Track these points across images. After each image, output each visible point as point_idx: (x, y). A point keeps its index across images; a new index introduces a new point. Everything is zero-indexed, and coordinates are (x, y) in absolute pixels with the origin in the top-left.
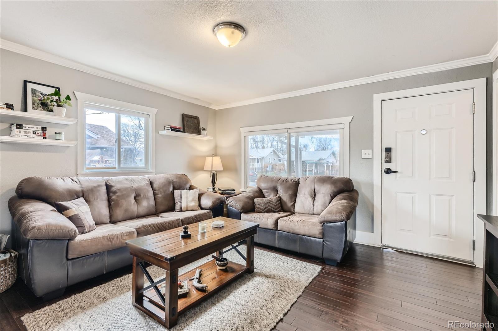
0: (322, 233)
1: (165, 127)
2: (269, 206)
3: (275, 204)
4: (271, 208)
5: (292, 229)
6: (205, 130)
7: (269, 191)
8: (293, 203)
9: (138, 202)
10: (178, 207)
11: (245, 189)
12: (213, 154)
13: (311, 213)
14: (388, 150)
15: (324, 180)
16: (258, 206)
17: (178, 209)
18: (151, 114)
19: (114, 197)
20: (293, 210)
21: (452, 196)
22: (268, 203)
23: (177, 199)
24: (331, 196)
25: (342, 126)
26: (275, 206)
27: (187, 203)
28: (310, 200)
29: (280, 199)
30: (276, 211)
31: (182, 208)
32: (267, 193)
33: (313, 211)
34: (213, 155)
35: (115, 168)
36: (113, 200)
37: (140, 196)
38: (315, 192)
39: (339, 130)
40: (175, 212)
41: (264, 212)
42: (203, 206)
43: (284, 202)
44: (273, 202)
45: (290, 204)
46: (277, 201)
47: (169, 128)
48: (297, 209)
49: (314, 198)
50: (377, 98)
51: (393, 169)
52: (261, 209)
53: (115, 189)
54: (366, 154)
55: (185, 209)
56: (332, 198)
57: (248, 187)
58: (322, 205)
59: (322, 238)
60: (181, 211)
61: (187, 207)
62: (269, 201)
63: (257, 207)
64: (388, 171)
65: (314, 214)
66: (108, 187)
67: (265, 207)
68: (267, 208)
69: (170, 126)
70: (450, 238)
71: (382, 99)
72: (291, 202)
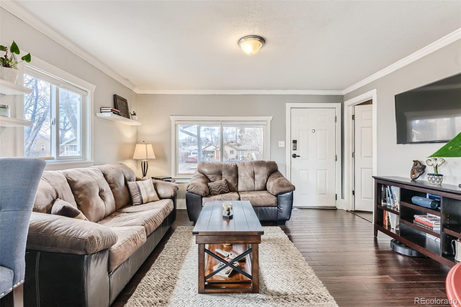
0: (277, 202)
1: (102, 109)
2: (221, 188)
3: (225, 186)
4: (223, 190)
5: (255, 203)
6: (136, 115)
7: (215, 176)
8: (236, 184)
9: (104, 198)
10: (136, 199)
11: (175, 176)
12: (144, 141)
13: (252, 190)
14: (295, 142)
15: (260, 164)
16: (213, 189)
17: (138, 202)
18: (90, 91)
19: (81, 195)
20: (237, 190)
21: (326, 170)
22: (220, 186)
23: (133, 192)
24: (268, 175)
25: (265, 123)
26: (226, 187)
27: (147, 194)
28: (251, 179)
29: (227, 182)
30: (227, 192)
31: (143, 201)
32: (213, 177)
33: (254, 189)
34: (144, 143)
35: (53, 159)
36: (81, 199)
37: (103, 191)
38: (254, 174)
39: (263, 126)
40: (135, 205)
41: (219, 194)
42: (162, 196)
43: (230, 183)
44: (223, 185)
45: (234, 185)
46: (226, 184)
47: (110, 111)
48: (240, 188)
49: (254, 178)
50: (288, 105)
51: (297, 155)
52: (216, 192)
53: (80, 185)
54: (281, 144)
55: (146, 201)
56: (269, 176)
57: (178, 174)
58: (261, 183)
59: (277, 206)
60: (142, 203)
61: (148, 199)
62: (221, 184)
63: (212, 191)
64: (294, 156)
65: (255, 191)
66: (71, 183)
67: (219, 189)
68: (221, 190)
69: (111, 108)
70: (326, 195)
71: (292, 107)
72: (235, 183)
